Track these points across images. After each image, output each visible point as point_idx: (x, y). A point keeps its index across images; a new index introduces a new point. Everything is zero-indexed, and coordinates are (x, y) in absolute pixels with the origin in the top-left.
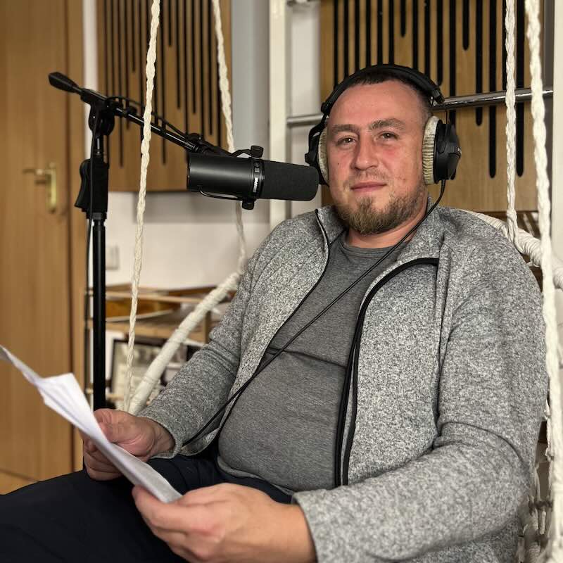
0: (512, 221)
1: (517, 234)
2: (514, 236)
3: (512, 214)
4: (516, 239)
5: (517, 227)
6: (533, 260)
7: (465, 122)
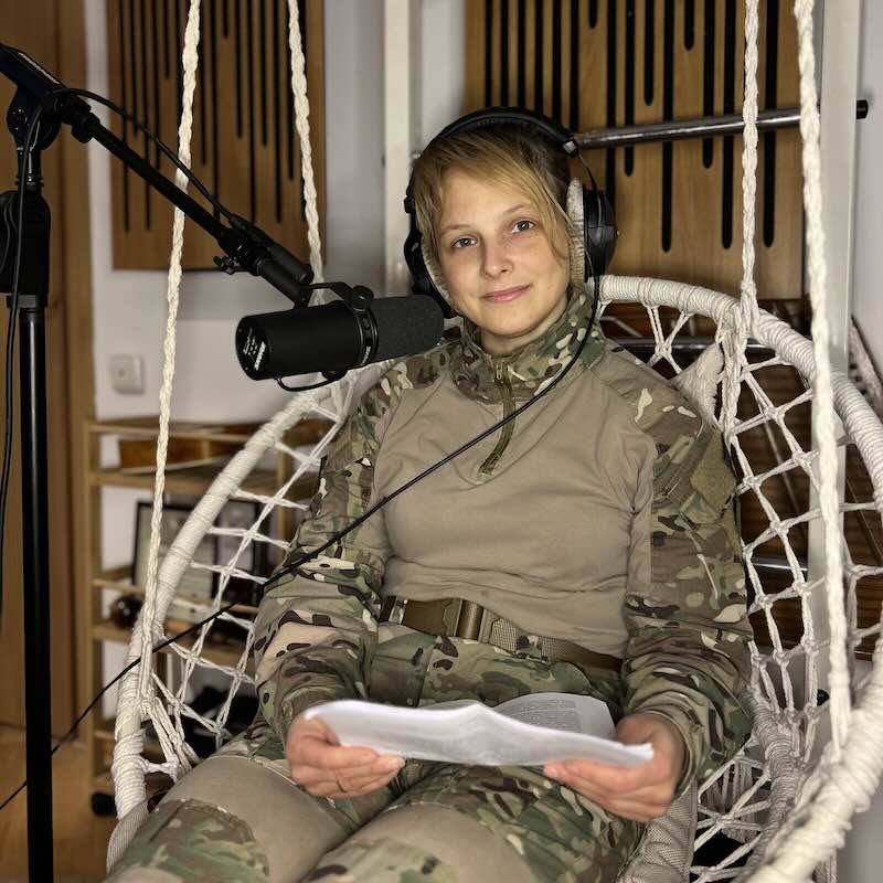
0: (749, 297)
1: (755, 317)
2: (752, 320)
3: (749, 287)
4: (755, 325)
5: (756, 306)
7: (686, 161)
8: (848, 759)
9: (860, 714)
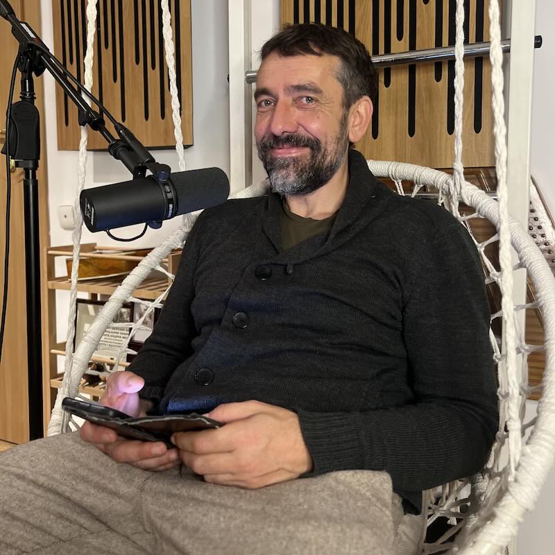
0: (459, 173)
1: (463, 186)
2: (461, 188)
3: (459, 167)
4: (463, 191)
5: (463, 179)
6: (479, 211)
7: (424, 77)
8: (520, 478)
9: (528, 449)
